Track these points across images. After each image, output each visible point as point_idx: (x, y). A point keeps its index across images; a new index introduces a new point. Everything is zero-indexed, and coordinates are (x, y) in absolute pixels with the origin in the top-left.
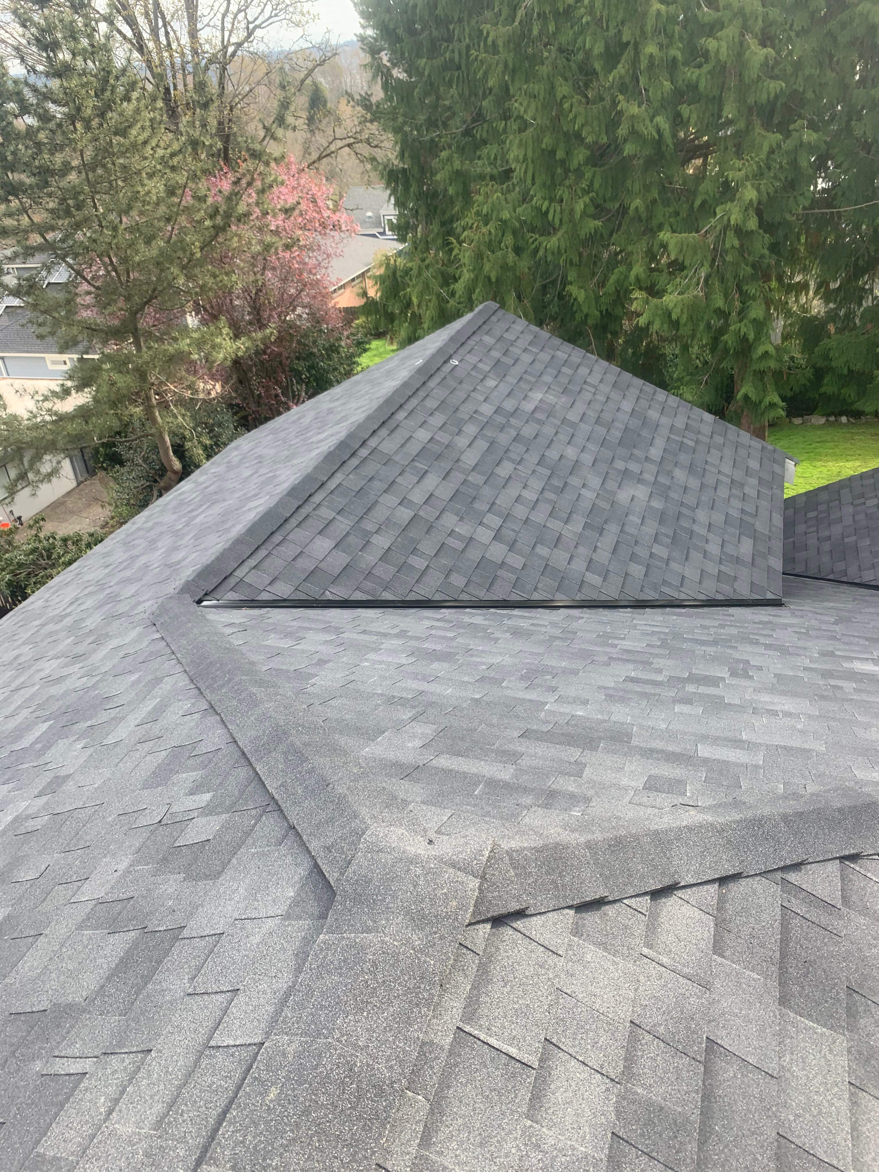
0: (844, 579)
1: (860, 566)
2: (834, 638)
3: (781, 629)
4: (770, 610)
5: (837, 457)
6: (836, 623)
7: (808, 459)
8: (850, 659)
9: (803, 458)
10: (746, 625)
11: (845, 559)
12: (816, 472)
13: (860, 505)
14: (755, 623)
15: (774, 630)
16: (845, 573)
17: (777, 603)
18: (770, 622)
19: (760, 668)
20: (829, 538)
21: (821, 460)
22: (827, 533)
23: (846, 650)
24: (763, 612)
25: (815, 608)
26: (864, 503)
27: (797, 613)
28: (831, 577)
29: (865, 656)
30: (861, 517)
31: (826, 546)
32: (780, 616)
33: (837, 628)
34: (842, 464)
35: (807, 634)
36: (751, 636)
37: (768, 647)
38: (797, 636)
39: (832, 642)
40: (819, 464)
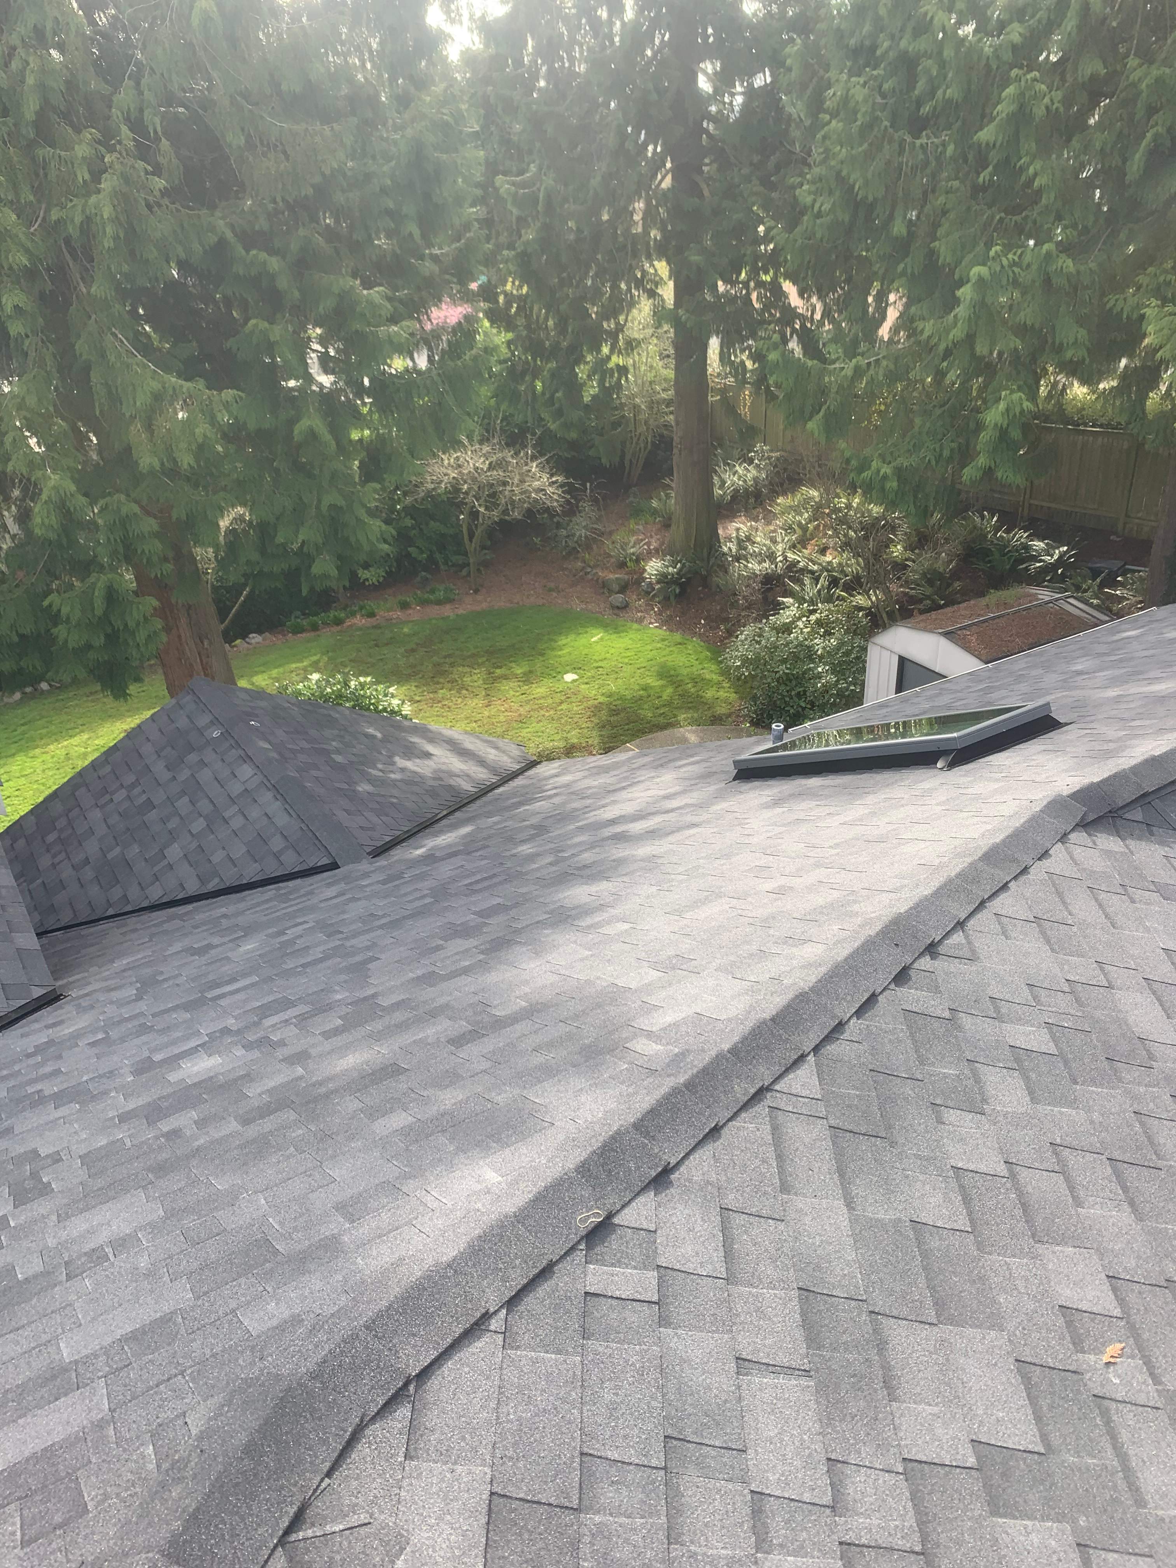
0: (129, 908)
1: (140, 884)
2: (144, 1029)
3: (70, 1048)
4: (47, 1015)
5: (57, 735)
6: (139, 998)
7: (19, 751)
8: (173, 1061)
9: (13, 751)
10: (16, 1068)
11: (118, 882)
12: (37, 763)
13: (106, 804)
14: (29, 1056)
15: (60, 1057)
16: (125, 898)
17: (51, 999)
18: (51, 1043)
19: (56, 1158)
20: (87, 861)
21: (37, 747)
22: (82, 856)
23: (166, 1046)
24: (36, 1026)
25: (106, 979)
26: (112, 800)
27: (85, 1003)
28: (111, 912)
29: (192, 1044)
30: (114, 819)
31: (88, 873)
32: (61, 1022)
33: (142, 1006)
34: (65, 743)
35: (106, 1040)
36: (30, 1090)
37: (59, 1099)
38: (95, 1050)
39: (144, 1038)
40: (37, 751)
